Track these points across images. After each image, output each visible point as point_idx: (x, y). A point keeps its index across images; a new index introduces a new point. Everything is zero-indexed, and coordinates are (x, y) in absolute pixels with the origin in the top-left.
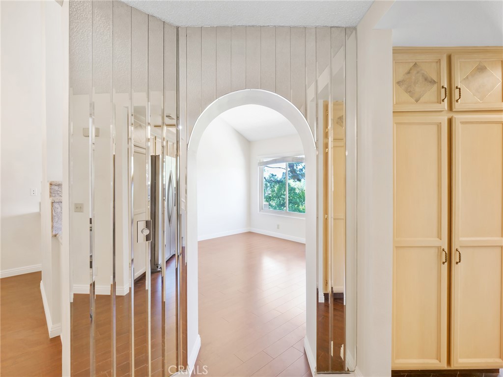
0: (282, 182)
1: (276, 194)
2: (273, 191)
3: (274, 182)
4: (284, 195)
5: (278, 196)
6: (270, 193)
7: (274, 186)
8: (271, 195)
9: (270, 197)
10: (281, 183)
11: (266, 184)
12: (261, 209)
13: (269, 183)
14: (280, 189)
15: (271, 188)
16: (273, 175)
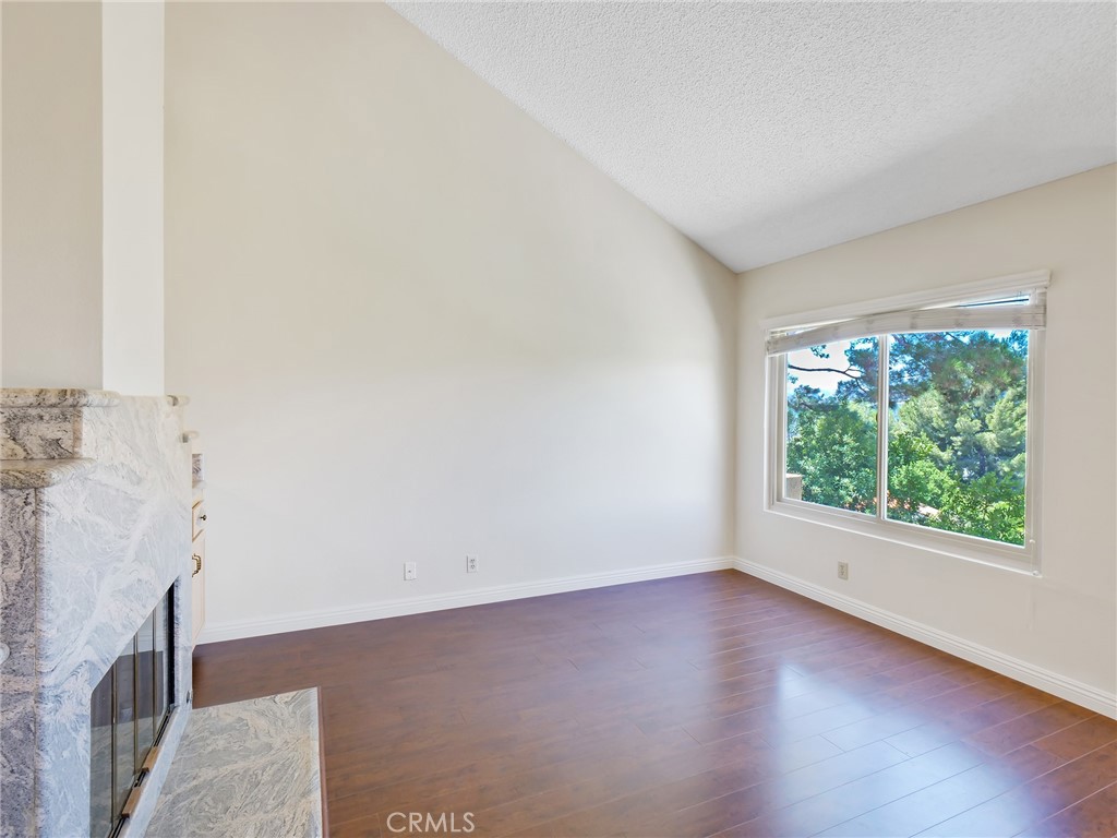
0: (835, 407)
1: (818, 440)
2: (808, 433)
3: (810, 407)
4: (842, 444)
5: (823, 446)
6: (799, 436)
7: (810, 419)
8: (801, 443)
9: (799, 449)
10: (834, 411)
11: (790, 415)
12: (776, 498)
13: (797, 410)
14: (828, 428)
15: (802, 424)
16: (808, 390)
